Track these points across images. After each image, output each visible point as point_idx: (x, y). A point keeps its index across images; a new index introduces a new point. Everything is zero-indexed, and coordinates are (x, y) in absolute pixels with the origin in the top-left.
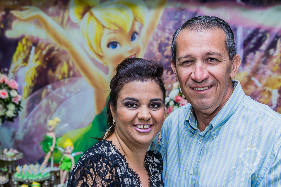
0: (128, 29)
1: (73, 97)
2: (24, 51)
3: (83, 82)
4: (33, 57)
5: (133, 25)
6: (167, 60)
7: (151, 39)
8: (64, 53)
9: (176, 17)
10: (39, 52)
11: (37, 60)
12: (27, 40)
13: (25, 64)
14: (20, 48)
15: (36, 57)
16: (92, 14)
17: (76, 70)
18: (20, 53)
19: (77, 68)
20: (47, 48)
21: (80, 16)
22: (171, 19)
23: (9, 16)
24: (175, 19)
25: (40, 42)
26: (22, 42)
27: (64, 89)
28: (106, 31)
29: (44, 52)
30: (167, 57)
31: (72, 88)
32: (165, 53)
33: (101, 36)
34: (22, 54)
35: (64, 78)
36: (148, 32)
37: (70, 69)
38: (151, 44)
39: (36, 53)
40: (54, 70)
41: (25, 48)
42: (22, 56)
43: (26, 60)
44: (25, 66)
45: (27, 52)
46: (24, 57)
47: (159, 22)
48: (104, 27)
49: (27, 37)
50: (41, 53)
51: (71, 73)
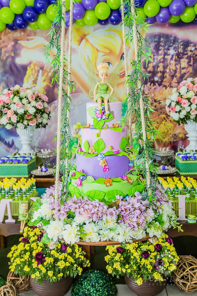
0: (117, 52)
2: (33, 74)
4: (41, 78)
5: (122, 48)
6: (150, 75)
9: (155, 40)
10: (46, 74)
11: (44, 81)
12: (35, 65)
13: (34, 85)
14: (29, 72)
15: (43, 78)
16: (87, 41)
17: (77, 87)
18: (29, 76)
20: (52, 71)
21: (78, 43)
22: (152, 42)
23: (17, 46)
24: (155, 42)
25: (46, 66)
26: (30, 67)
28: (100, 54)
29: (50, 74)
30: (150, 72)
32: (148, 70)
33: (96, 58)
34: (31, 77)
39: (43, 75)
41: (34, 71)
42: (32, 79)
43: (35, 82)
44: (35, 86)
45: (36, 75)
46: (33, 79)
48: (98, 50)
49: (34, 62)
50: (48, 74)
51: (74, 90)
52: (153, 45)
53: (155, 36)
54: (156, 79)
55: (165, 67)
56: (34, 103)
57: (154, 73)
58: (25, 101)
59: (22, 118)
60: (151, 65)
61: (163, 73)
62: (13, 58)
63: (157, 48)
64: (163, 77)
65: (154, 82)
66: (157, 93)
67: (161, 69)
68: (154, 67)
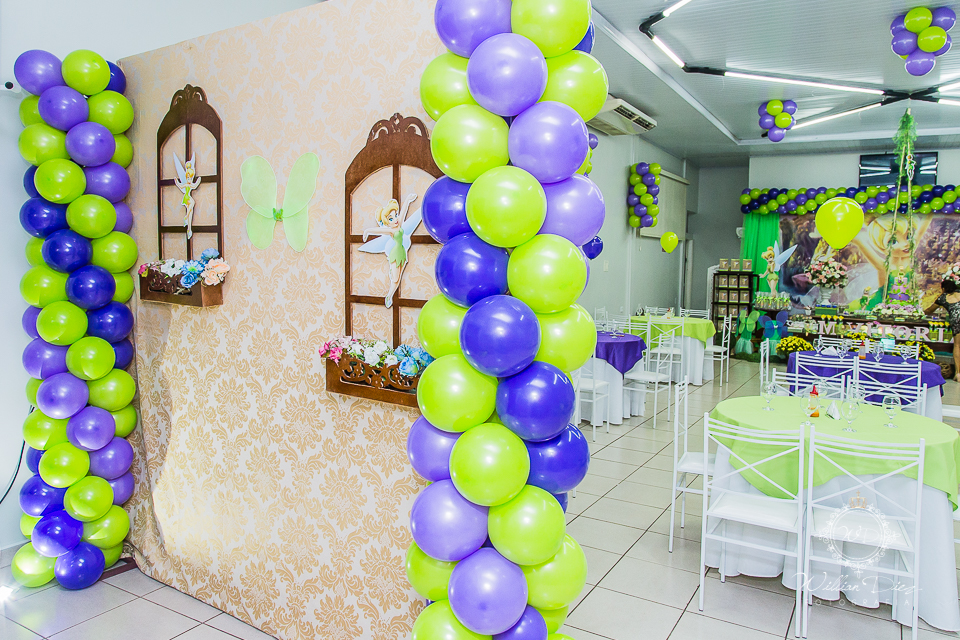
0: (904, 232)
1: (861, 276)
2: (823, 247)
3: (869, 266)
6: (934, 252)
7: (922, 238)
8: (854, 247)
9: (941, 224)
14: (820, 244)
15: (833, 250)
16: (876, 222)
18: (820, 249)
19: (864, 257)
24: (941, 226)
26: (822, 241)
27: (854, 271)
30: (934, 250)
31: (860, 270)
32: (933, 248)
33: (884, 236)
35: (854, 263)
36: (921, 233)
37: (859, 257)
38: (922, 241)
40: (846, 259)
41: (824, 244)
42: (822, 251)
43: (825, 252)
45: (826, 247)
47: (928, 227)
48: (885, 230)
51: (860, 260)
52: (939, 228)
53: (941, 221)
54: (940, 255)
55: (950, 247)
56: (838, 271)
57: (939, 250)
58: (832, 270)
59: (830, 280)
60: (936, 244)
61: (948, 251)
62: (807, 233)
63: (943, 231)
64: (947, 255)
65: (938, 258)
66: (940, 267)
67: (945, 247)
68: (939, 246)
